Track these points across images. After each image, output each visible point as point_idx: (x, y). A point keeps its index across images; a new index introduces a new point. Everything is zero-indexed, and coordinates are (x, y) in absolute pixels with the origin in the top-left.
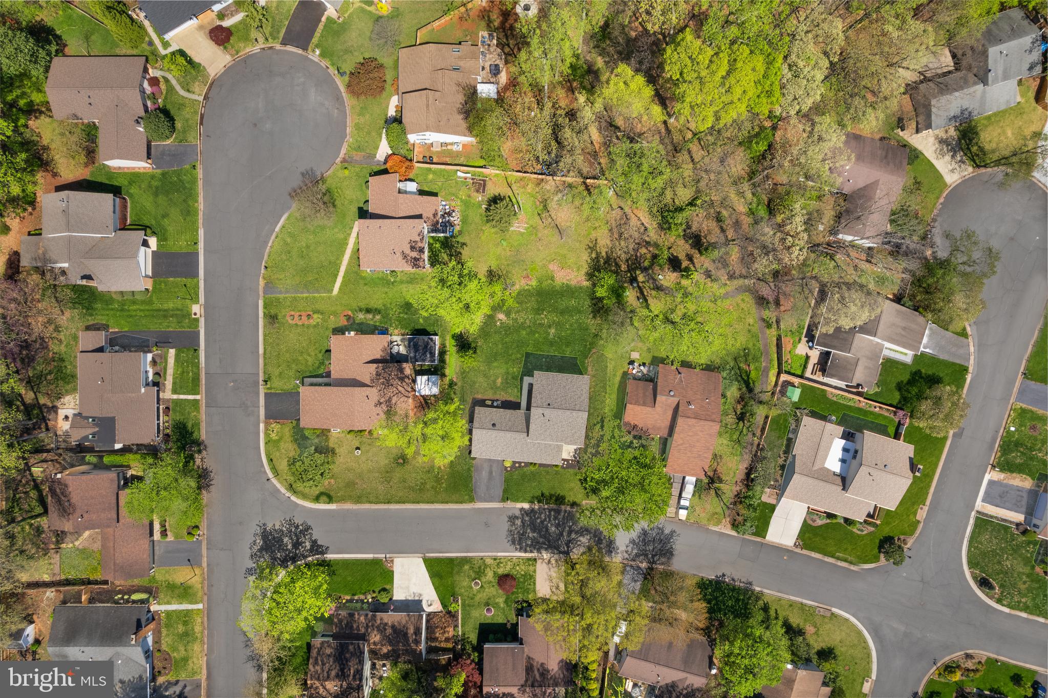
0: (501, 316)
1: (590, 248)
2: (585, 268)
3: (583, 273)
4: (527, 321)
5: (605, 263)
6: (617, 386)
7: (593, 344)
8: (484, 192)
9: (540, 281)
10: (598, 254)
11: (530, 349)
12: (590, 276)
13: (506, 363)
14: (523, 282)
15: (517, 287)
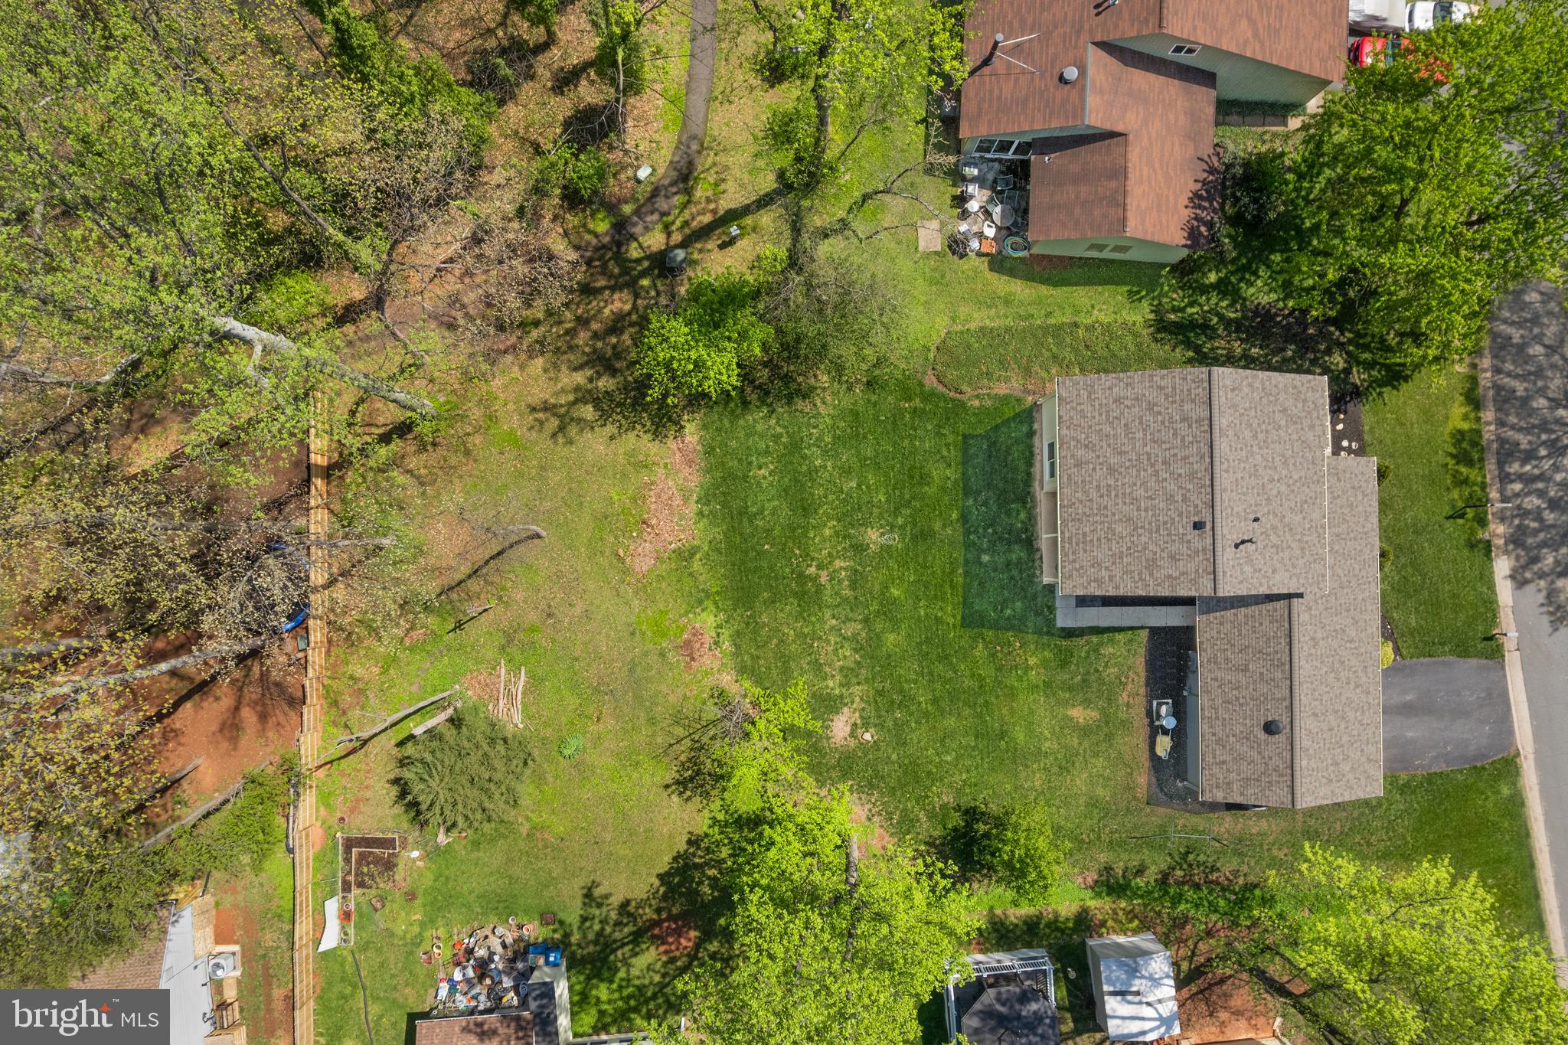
0: (840, 728)
1: (562, 428)
2: (639, 442)
3: (654, 448)
4: (849, 630)
5: (613, 372)
6: (1044, 290)
7: (907, 388)
8: (388, 843)
9: (699, 600)
10: (583, 396)
11: (950, 613)
12: (663, 421)
13: (1012, 694)
14: (708, 661)
15: (727, 680)
